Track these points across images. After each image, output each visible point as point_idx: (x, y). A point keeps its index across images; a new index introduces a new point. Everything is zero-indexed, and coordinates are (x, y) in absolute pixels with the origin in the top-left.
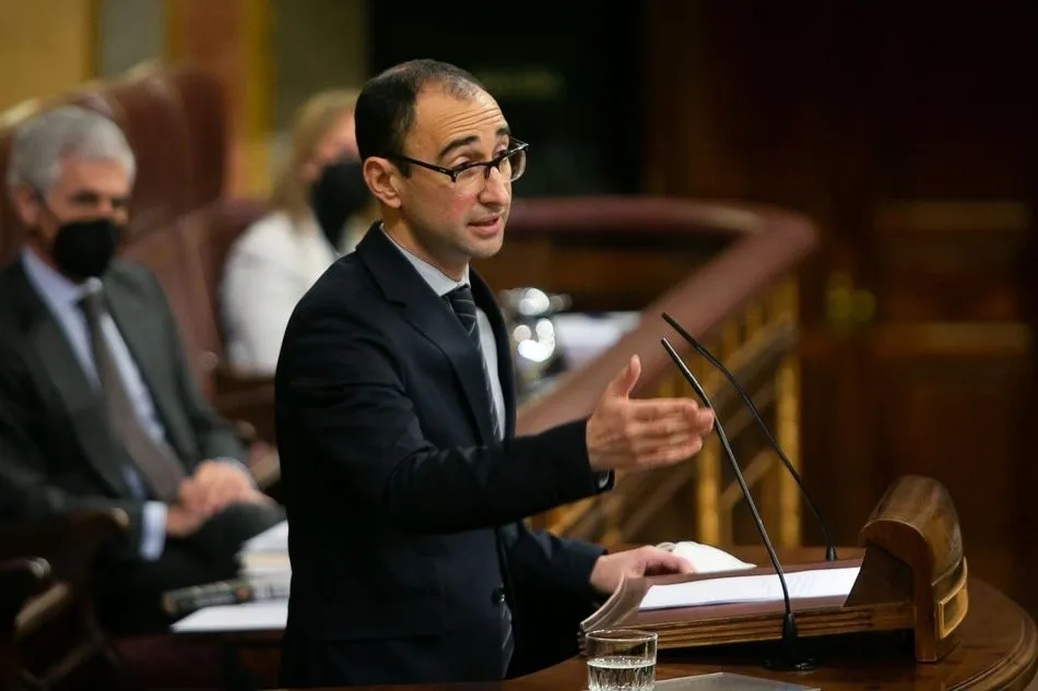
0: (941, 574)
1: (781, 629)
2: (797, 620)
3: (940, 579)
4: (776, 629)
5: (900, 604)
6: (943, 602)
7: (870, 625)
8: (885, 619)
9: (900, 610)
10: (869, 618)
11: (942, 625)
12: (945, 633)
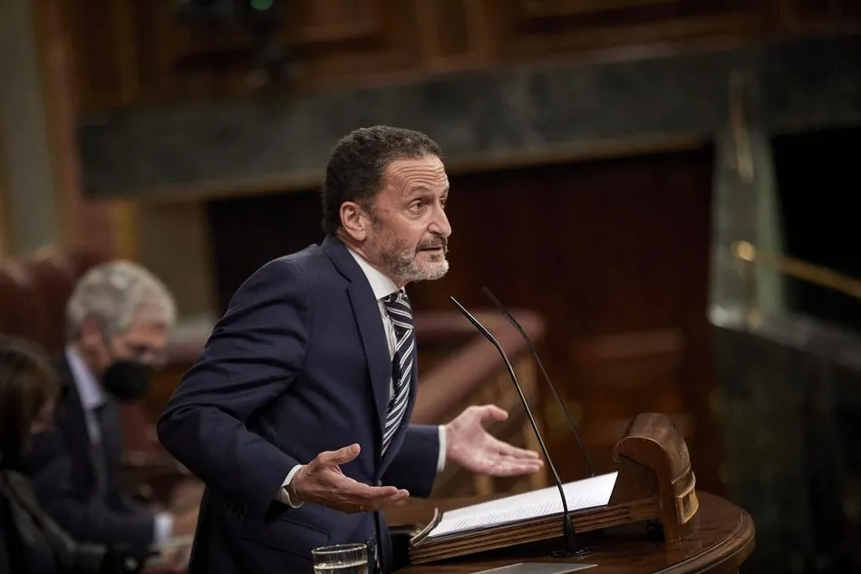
0: (678, 475)
1: (562, 528)
2: (573, 521)
3: (679, 478)
4: (559, 529)
5: (649, 500)
6: (681, 496)
7: (629, 518)
8: (640, 512)
9: (650, 505)
10: (627, 513)
11: (682, 514)
12: (686, 520)
